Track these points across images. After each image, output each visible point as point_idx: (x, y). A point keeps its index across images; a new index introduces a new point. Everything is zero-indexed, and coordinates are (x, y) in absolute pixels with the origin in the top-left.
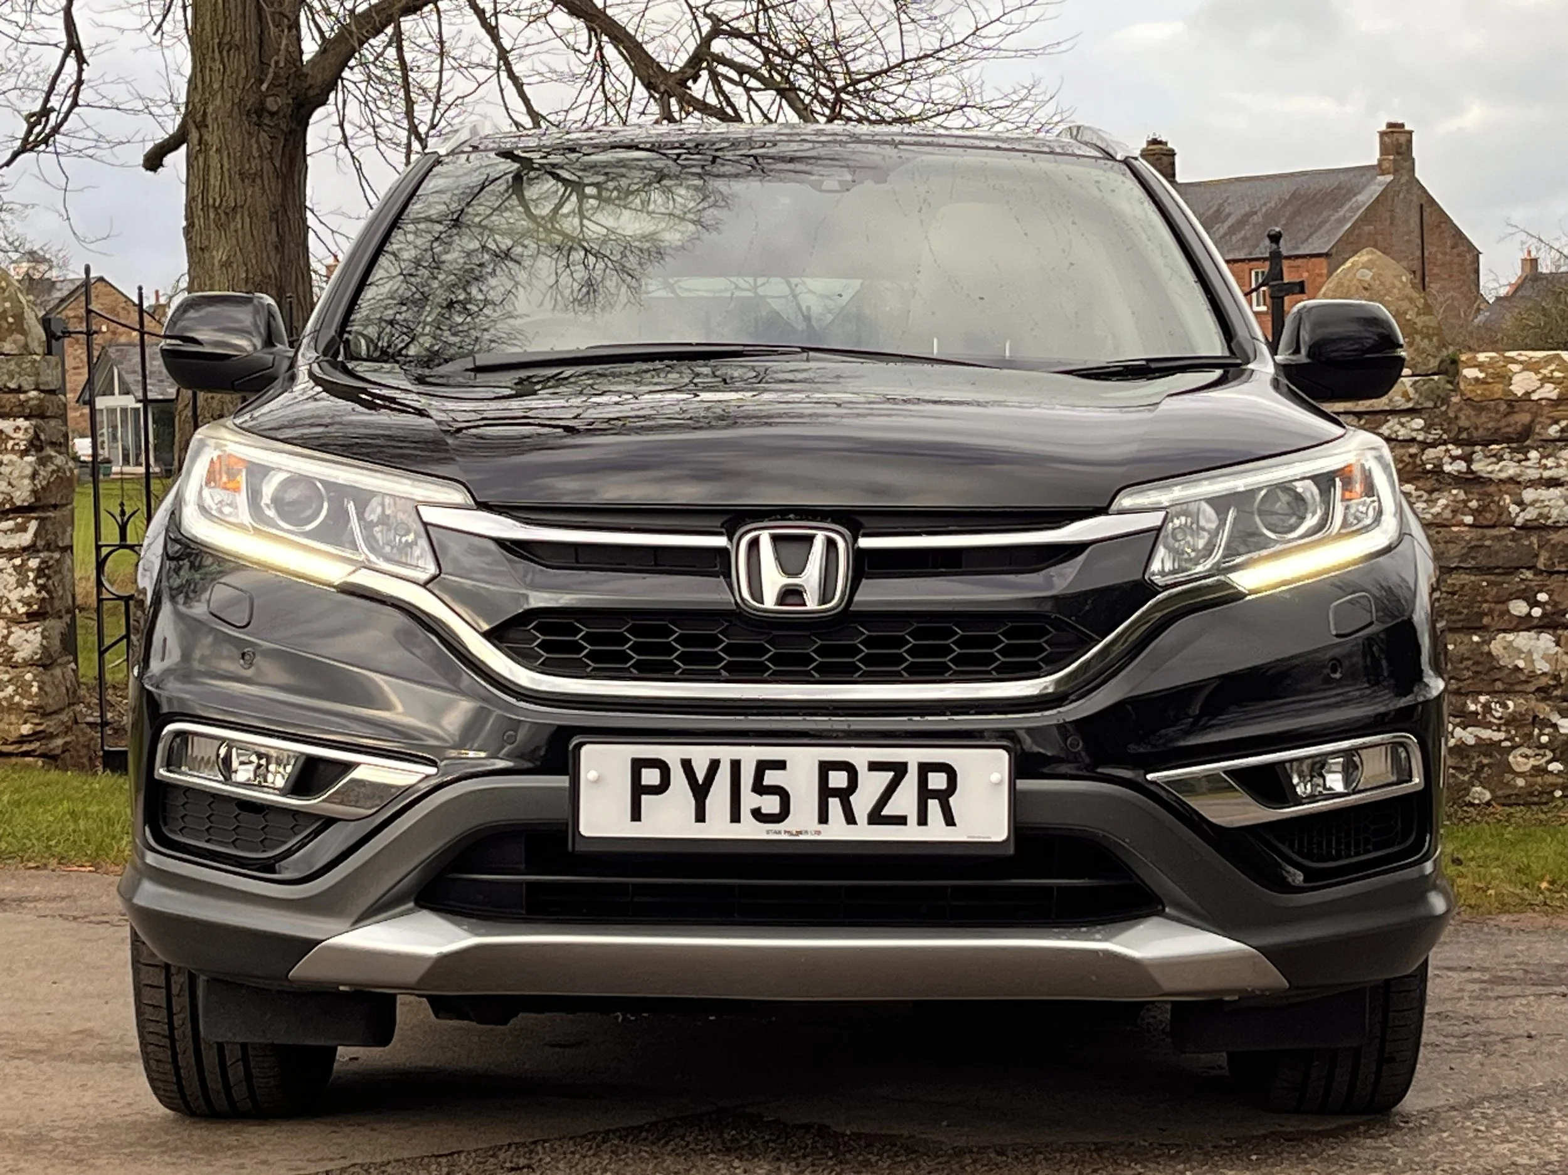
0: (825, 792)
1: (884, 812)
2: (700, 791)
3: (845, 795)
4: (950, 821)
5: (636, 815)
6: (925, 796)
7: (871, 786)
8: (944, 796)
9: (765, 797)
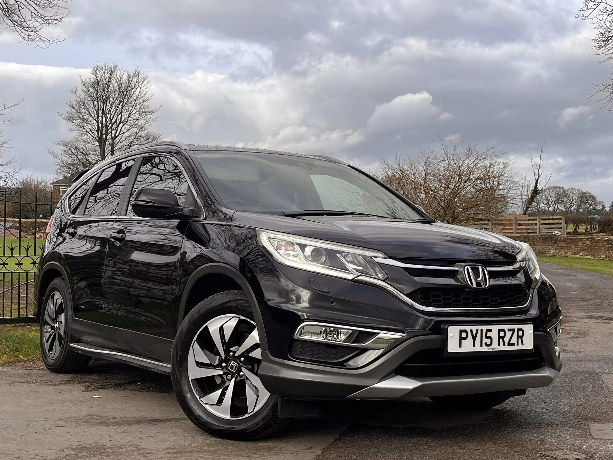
0: (500, 337)
1: (511, 342)
2: (474, 338)
3: (503, 338)
4: (523, 344)
5: (460, 346)
6: (518, 337)
7: (509, 334)
8: (521, 337)
9: (488, 339)
